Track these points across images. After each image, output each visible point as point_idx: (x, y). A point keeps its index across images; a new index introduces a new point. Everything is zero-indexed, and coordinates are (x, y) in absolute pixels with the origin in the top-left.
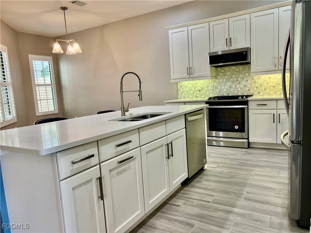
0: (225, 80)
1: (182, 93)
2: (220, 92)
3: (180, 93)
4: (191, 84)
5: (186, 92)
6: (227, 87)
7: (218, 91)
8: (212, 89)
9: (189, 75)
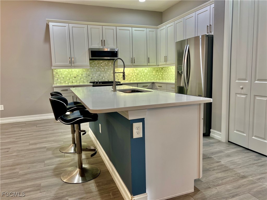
0: (95, 70)
1: (57, 80)
2: (92, 79)
3: (56, 79)
4: (67, 72)
5: (62, 78)
6: (97, 75)
7: (90, 78)
8: (86, 76)
9: (71, 63)
